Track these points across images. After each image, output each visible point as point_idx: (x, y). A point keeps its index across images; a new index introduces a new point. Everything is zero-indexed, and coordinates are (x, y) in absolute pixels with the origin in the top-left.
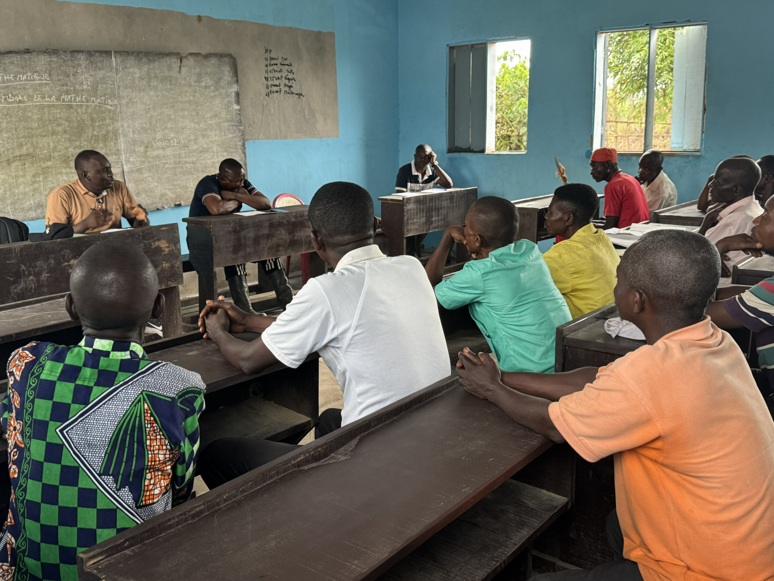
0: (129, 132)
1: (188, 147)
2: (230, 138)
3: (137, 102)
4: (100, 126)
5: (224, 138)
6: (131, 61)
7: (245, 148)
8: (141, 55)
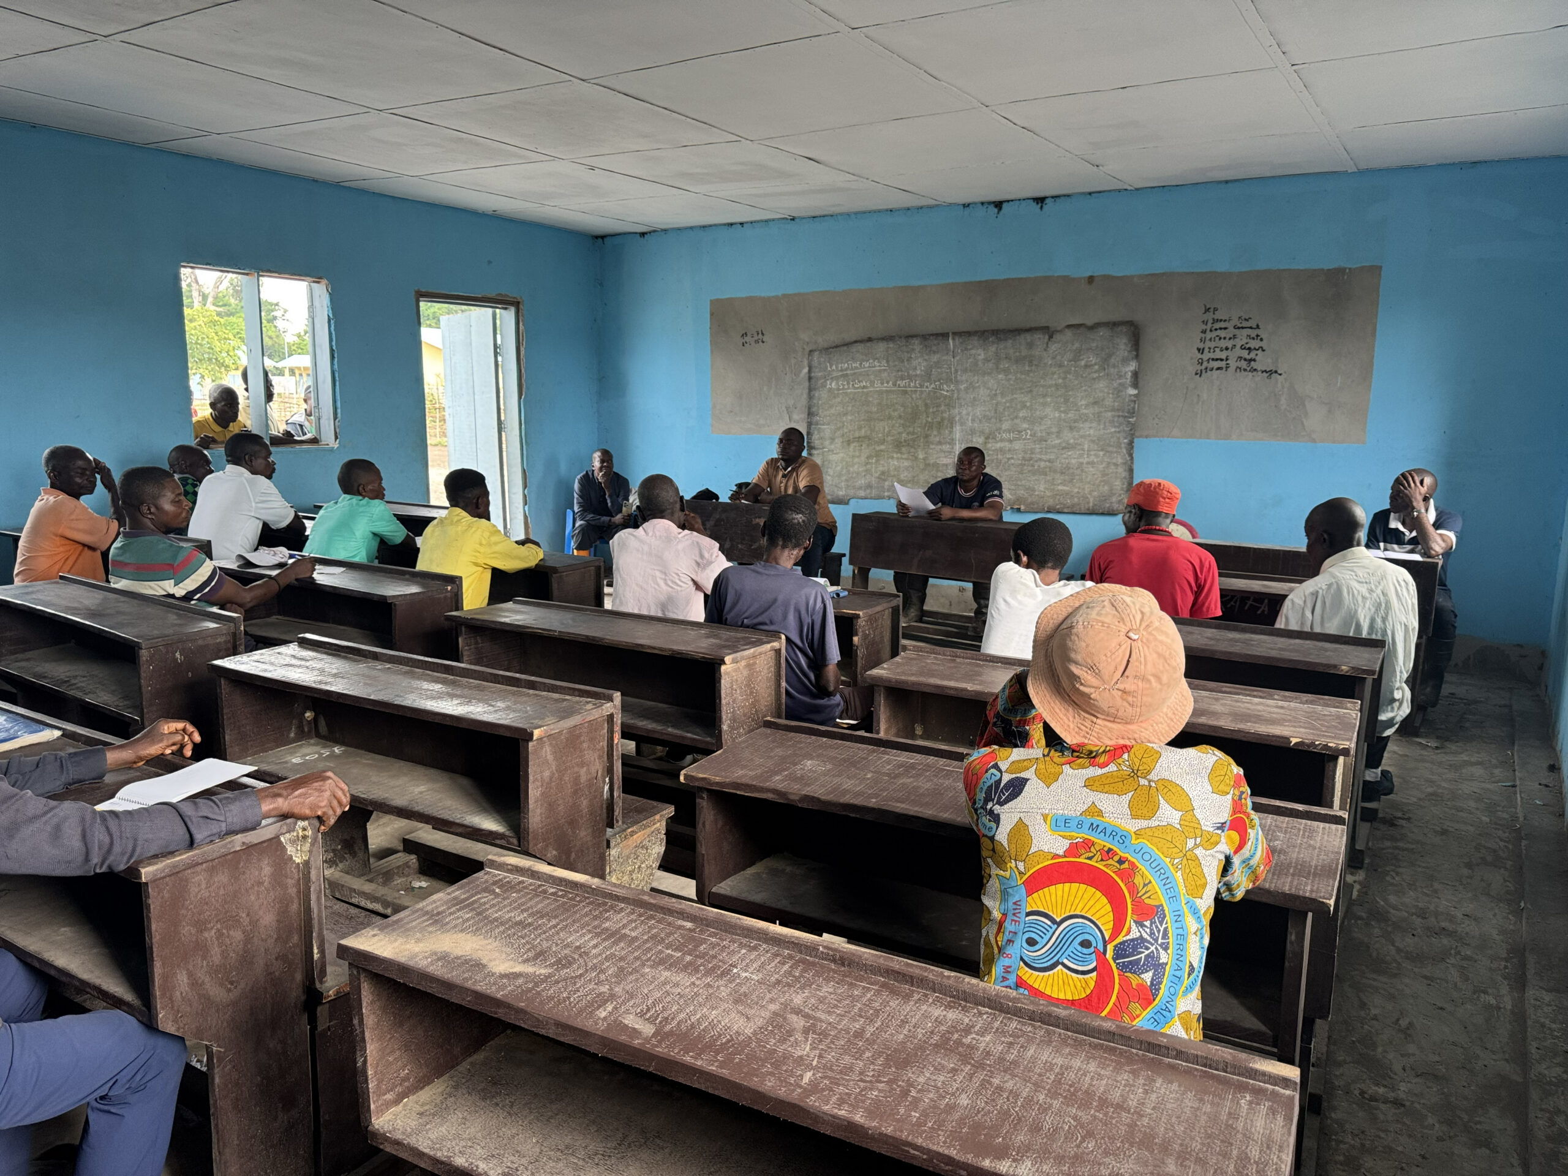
0: (967, 419)
1: (1046, 441)
2: (1111, 433)
3: (979, 387)
4: (933, 413)
5: (1102, 432)
6: (975, 341)
7: (1132, 448)
8: (986, 334)
